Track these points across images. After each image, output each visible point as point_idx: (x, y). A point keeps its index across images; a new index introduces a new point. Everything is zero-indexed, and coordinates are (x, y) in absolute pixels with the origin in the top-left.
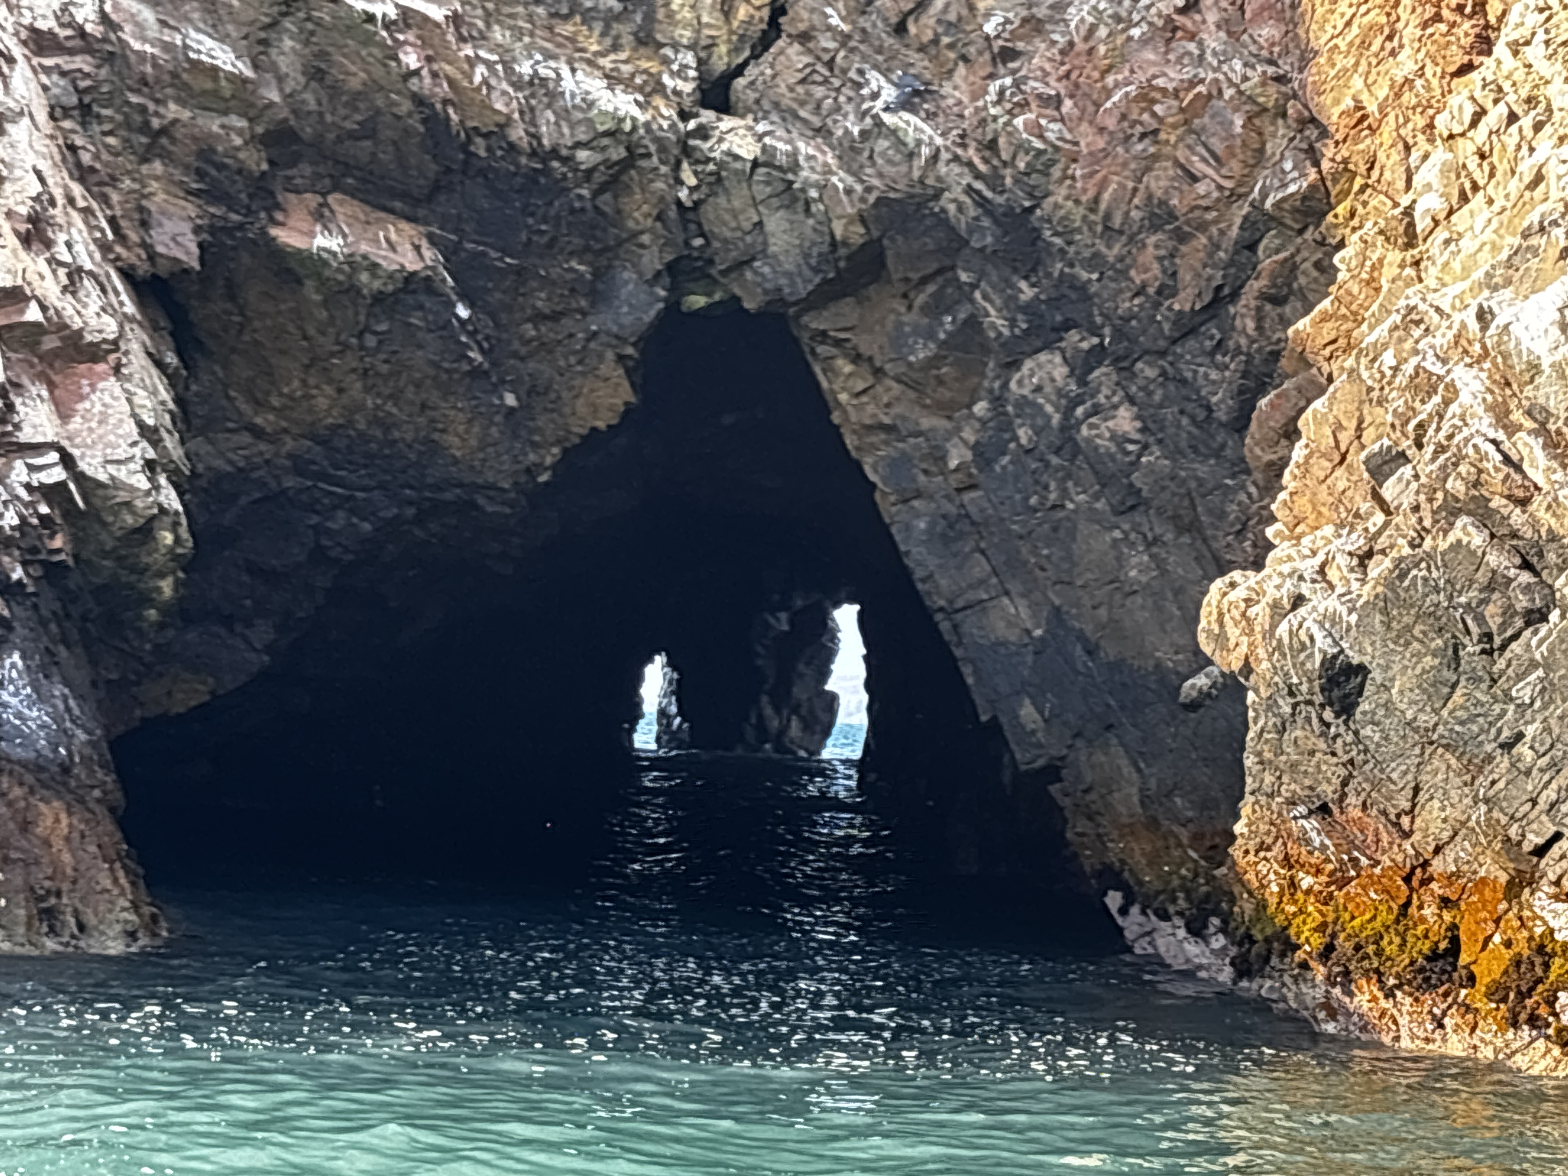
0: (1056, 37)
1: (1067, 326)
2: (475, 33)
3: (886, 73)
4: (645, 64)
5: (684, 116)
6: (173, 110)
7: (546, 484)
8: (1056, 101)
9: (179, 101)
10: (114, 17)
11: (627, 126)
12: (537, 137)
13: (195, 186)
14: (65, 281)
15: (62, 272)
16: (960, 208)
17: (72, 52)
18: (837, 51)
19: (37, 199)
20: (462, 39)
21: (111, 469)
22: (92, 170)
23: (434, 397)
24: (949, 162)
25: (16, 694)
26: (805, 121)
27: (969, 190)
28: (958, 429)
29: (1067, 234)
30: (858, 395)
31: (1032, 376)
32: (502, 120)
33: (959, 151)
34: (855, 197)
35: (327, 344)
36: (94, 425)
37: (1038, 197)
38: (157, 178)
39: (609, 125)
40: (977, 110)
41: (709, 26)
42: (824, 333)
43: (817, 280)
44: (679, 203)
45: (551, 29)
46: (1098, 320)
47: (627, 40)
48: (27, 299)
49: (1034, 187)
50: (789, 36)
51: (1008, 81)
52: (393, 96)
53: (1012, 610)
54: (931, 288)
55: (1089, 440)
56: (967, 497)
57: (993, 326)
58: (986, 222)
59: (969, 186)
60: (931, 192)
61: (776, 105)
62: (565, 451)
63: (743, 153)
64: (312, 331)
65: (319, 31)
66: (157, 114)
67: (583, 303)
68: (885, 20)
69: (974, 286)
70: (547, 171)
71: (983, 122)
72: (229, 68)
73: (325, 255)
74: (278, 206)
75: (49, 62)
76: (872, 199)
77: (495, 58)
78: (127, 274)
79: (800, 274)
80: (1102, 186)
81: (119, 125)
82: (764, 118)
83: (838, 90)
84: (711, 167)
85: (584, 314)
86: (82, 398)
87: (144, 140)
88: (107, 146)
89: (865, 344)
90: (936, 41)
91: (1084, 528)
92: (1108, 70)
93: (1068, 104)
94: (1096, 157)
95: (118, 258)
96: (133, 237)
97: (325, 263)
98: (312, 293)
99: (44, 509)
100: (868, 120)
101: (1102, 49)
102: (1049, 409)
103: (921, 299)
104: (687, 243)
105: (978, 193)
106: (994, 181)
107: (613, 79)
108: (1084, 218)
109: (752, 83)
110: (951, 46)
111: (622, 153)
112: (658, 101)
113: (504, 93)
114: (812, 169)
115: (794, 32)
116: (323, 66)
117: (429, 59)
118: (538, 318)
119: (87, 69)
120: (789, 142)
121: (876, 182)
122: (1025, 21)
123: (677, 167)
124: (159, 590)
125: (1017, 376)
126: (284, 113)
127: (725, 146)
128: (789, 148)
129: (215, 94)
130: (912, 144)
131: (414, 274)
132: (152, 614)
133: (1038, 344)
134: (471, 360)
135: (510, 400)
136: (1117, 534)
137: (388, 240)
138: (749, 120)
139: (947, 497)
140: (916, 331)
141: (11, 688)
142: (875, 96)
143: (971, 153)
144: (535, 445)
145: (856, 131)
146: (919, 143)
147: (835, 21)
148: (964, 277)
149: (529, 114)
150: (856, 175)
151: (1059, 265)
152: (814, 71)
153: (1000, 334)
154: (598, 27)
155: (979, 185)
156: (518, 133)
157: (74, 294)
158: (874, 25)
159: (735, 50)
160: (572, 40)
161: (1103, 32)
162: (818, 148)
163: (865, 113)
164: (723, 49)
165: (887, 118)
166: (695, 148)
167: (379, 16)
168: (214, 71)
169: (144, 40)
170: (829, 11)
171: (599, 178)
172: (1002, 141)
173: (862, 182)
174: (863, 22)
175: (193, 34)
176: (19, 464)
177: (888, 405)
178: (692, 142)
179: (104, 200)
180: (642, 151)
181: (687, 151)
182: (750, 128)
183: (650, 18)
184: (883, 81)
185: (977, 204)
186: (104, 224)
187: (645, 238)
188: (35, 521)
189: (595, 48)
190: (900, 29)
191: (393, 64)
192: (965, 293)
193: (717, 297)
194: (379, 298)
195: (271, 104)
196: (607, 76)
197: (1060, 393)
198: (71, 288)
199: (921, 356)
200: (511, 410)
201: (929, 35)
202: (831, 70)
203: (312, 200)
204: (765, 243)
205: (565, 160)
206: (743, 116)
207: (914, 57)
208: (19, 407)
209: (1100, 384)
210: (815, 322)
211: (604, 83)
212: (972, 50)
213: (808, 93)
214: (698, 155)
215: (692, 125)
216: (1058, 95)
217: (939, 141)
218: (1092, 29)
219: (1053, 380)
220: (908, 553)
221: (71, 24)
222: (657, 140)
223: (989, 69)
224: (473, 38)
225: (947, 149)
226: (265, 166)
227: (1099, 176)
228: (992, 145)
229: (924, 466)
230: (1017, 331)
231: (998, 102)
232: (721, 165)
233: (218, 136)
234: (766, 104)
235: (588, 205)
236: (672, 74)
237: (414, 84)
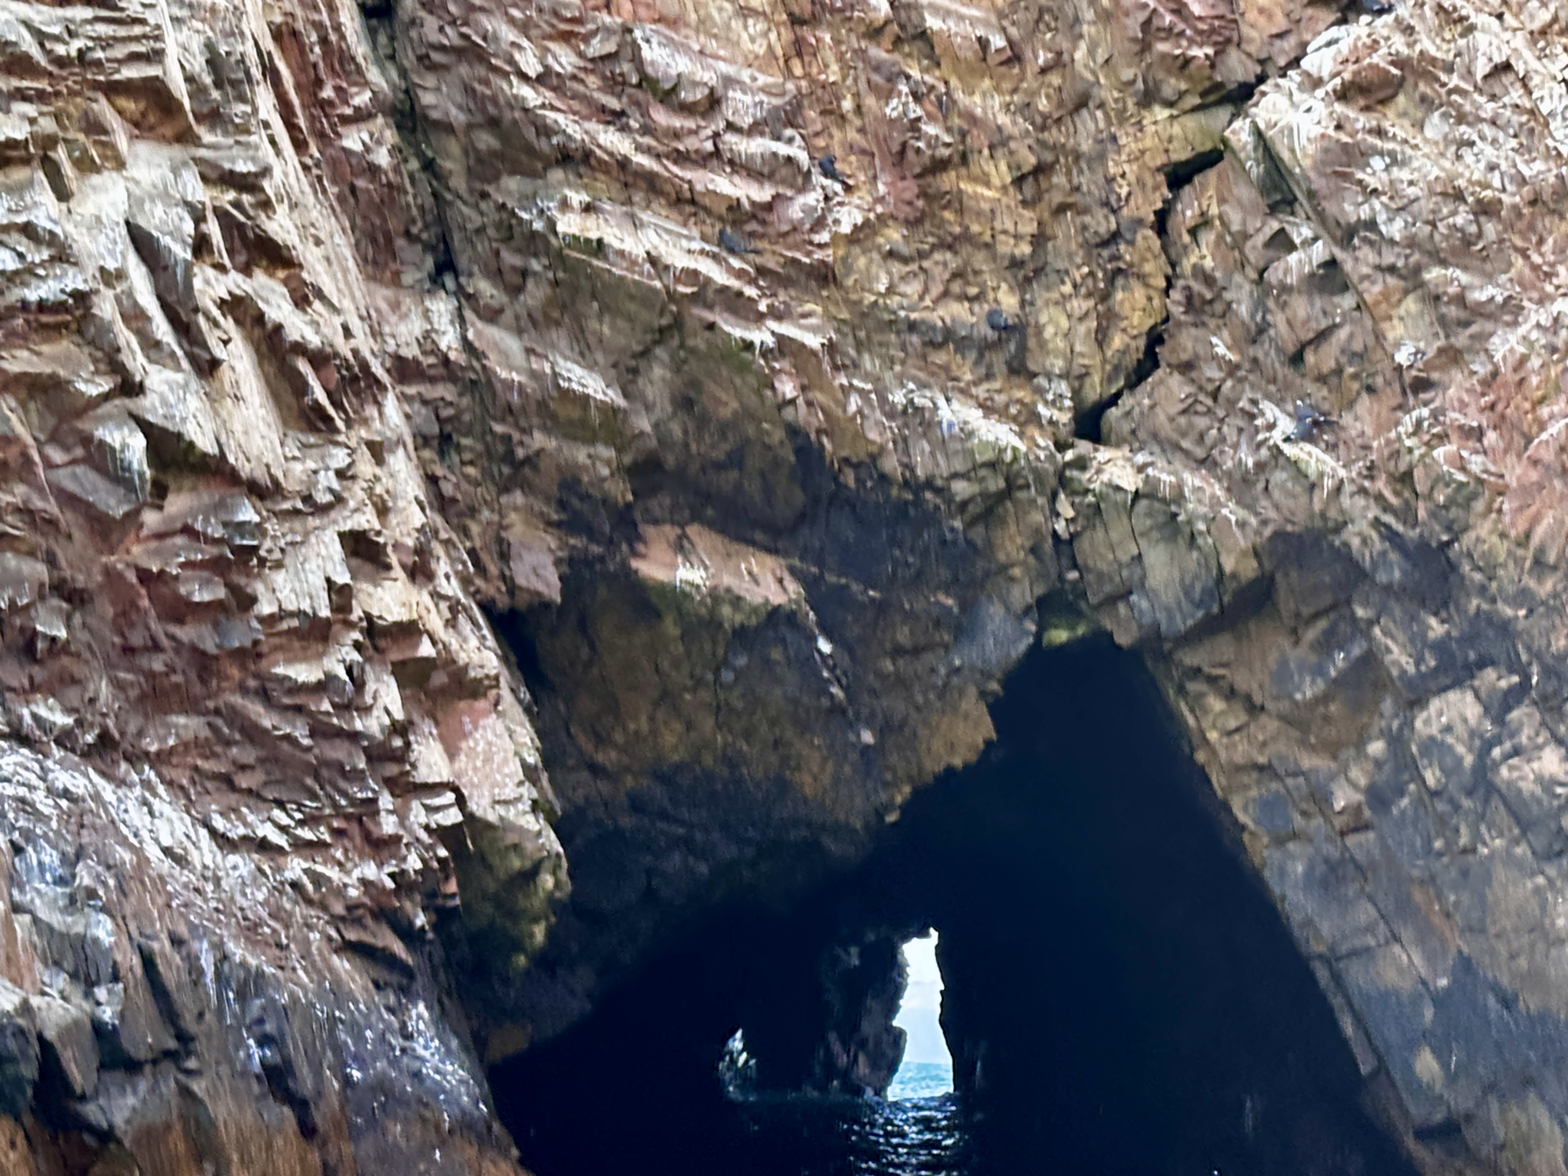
0: (1475, 367)
1: (1483, 663)
2: (847, 362)
3: (1279, 403)
4: (1019, 394)
5: (1061, 447)
6: (539, 440)
7: (894, 824)
8: (1478, 433)
9: (544, 429)
10: (477, 344)
11: (1008, 456)
12: (909, 467)
13: (555, 517)
14: (447, 615)
15: (444, 605)
16: (1365, 541)
17: (433, 380)
18: (1223, 381)
19: (421, 530)
20: (836, 368)
21: (501, 810)
22: (454, 500)
23: (789, 734)
24: (1352, 495)
25: (426, 1048)
26: (1186, 453)
27: (1377, 523)
28: (1344, 770)
29: (1490, 570)
30: (1230, 733)
31: (1441, 714)
32: (874, 449)
33: (1367, 484)
34: (1249, 532)
35: (681, 677)
36: (479, 764)
37: (1456, 531)
38: (516, 509)
39: (989, 456)
40: (1388, 442)
41: (1082, 355)
42: (1199, 670)
43: (1200, 614)
44: (1055, 534)
45: (924, 357)
46: (1524, 657)
47: (1000, 368)
48: (420, 633)
49: (1453, 522)
50: (1169, 365)
51: (1425, 412)
52: (766, 426)
53: (1405, 958)
54: (1322, 624)
55: (1510, 783)
56: (1351, 840)
57: (1396, 663)
58: (1394, 556)
59: (1377, 519)
60: (1331, 524)
61: (1155, 436)
62: (916, 792)
63: (1124, 484)
64: (666, 665)
65: (692, 360)
66: (521, 443)
67: (946, 637)
68: (1279, 350)
69: (1371, 623)
70: (918, 502)
71: (1396, 455)
72: (600, 396)
73: (688, 588)
74: (640, 538)
75: (411, 390)
76: (1268, 532)
77: (869, 387)
78: (487, 608)
79: (1180, 609)
80: (1536, 520)
81: (479, 455)
82: (1141, 449)
83: (1222, 421)
84: (1090, 498)
85: (946, 647)
86: (465, 736)
87: (506, 470)
88: (466, 477)
89: (1242, 681)
90: (1339, 371)
91: (1500, 873)
92: (1542, 401)
93: (1491, 437)
94: (1528, 491)
95: (478, 591)
96: (493, 569)
97: (686, 596)
98: (671, 628)
99: (443, 852)
100: (1264, 452)
101: (1534, 380)
102: (1461, 749)
103: (1312, 634)
104: (1061, 577)
105: (1388, 527)
106: (1407, 515)
107: (988, 409)
108: (1510, 553)
109: (1128, 414)
110: (1355, 376)
111: (1002, 484)
112: (1033, 431)
113: (878, 423)
114: (1200, 501)
115: (1174, 361)
116: (692, 394)
117: (804, 389)
118: (898, 652)
119: (449, 398)
120: (1174, 473)
121: (1272, 514)
122: (1441, 351)
123: (1054, 497)
124: (532, 935)
125: (1424, 715)
126: (653, 443)
127: (1105, 477)
128: (1173, 479)
129: (584, 423)
130: (1313, 477)
131: (777, 609)
132: (522, 960)
133: (1448, 681)
134: (832, 696)
135: (867, 737)
136: (1541, 880)
137: (750, 573)
138: (1126, 450)
139: (1329, 839)
140: (1302, 668)
141: (421, 1040)
142: (1271, 427)
143: (1381, 485)
144: (886, 784)
145: (1250, 463)
146: (1321, 475)
147: (1221, 350)
148: (1360, 612)
149: (903, 443)
150: (1251, 507)
151: (1475, 602)
152: (1196, 401)
153: (1403, 672)
154: (972, 355)
155: (1388, 519)
156: (891, 464)
157: (454, 627)
158: (1267, 354)
159: (1110, 379)
160: (946, 368)
161: (1535, 362)
162: (1203, 478)
163: (1260, 445)
164: (1096, 378)
165: (1287, 449)
166: (1071, 479)
167: (758, 344)
168: (584, 400)
169: (511, 368)
170: (1214, 340)
171: (973, 509)
172: (1418, 473)
173: (1257, 514)
174: (1252, 351)
175: (561, 361)
176: (415, 805)
177: (1264, 744)
178: (1068, 473)
179: (465, 532)
180: (1021, 481)
181: (1063, 482)
182: (1129, 460)
183: (1022, 348)
184: (1277, 412)
185: (1382, 537)
186: (465, 557)
187: (1017, 572)
188: (435, 865)
189: (968, 377)
190: (1297, 359)
191: (769, 393)
192: (1363, 629)
193: (1081, 631)
194: (741, 634)
195: (642, 433)
196: (981, 406)
197: (1472, 734)
198: (451, 623)
199: (1309, 694)
200: (867, 747)
201: (1329, 365)
202: (1215, 399)
203: (671, 532)
204: (1143, 578)
205: (938, 491)
206: (1118, 445)
207: (1310, 387)
208: (415, 746)
209: (1521, 724)
210: (1190, 658)
211: (980, 413)
212: (1379, 381)
213: (1191, 425)
214: (1076, 486)
215: (1069, 455)
216: (1480, 427)
217: (1342, 473)
218: (1523, 360)
219: (1465, 720)
220: (1283, 898)
221: (435, 351)
222: (1035, 471)
223: (1399, 400)
224: (845, 366)
225: (1353, 481)
226: (630, 497)
227: (1533, 509)
228: (1406, 478)
229: (1304, 806)
230: (1423, 668)
231: (1415, 433)
232: (1100, 497)
233: (585, 468)
234: (1142, 434)
235: (961, 536)
236: (1046, 402)
237: (788, 413)
